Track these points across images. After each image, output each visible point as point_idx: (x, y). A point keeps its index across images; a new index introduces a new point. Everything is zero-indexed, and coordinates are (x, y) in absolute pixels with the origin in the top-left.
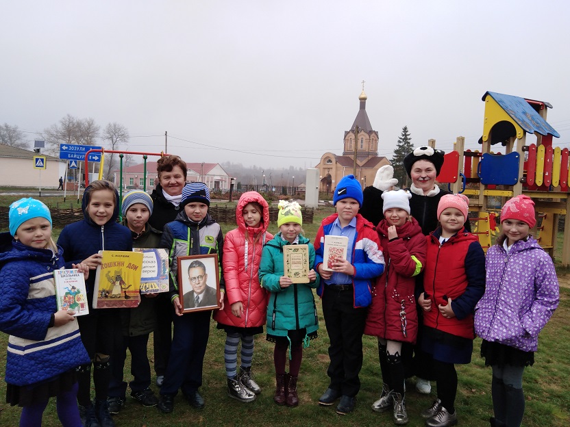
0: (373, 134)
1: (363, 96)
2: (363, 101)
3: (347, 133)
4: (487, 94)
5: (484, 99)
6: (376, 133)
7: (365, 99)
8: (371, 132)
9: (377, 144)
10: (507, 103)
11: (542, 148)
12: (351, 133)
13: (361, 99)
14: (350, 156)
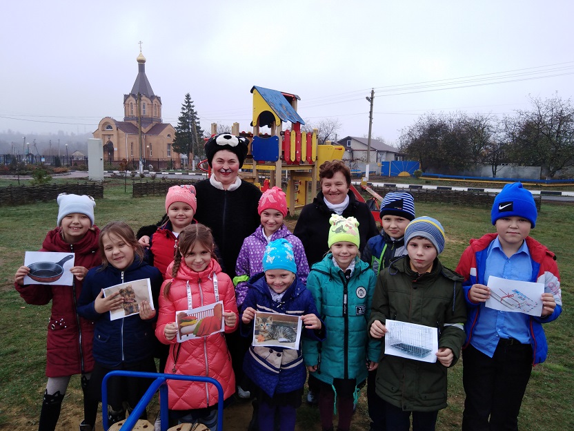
0: (156, 100)
1: (140, 58)
2: (141, 63)
3: (126, 97)
4: (254, 88)
5: (252, 91)
6: (159, 99)
7: (144, 61)
8: (153, 97)
9: (160, 110)
10: (269, 97)
11: (293, 133)
12: (131, 98)
13: (139, 61)
14: (132, 122)
